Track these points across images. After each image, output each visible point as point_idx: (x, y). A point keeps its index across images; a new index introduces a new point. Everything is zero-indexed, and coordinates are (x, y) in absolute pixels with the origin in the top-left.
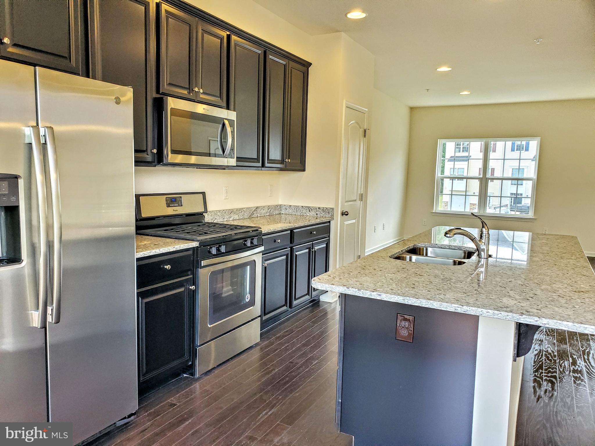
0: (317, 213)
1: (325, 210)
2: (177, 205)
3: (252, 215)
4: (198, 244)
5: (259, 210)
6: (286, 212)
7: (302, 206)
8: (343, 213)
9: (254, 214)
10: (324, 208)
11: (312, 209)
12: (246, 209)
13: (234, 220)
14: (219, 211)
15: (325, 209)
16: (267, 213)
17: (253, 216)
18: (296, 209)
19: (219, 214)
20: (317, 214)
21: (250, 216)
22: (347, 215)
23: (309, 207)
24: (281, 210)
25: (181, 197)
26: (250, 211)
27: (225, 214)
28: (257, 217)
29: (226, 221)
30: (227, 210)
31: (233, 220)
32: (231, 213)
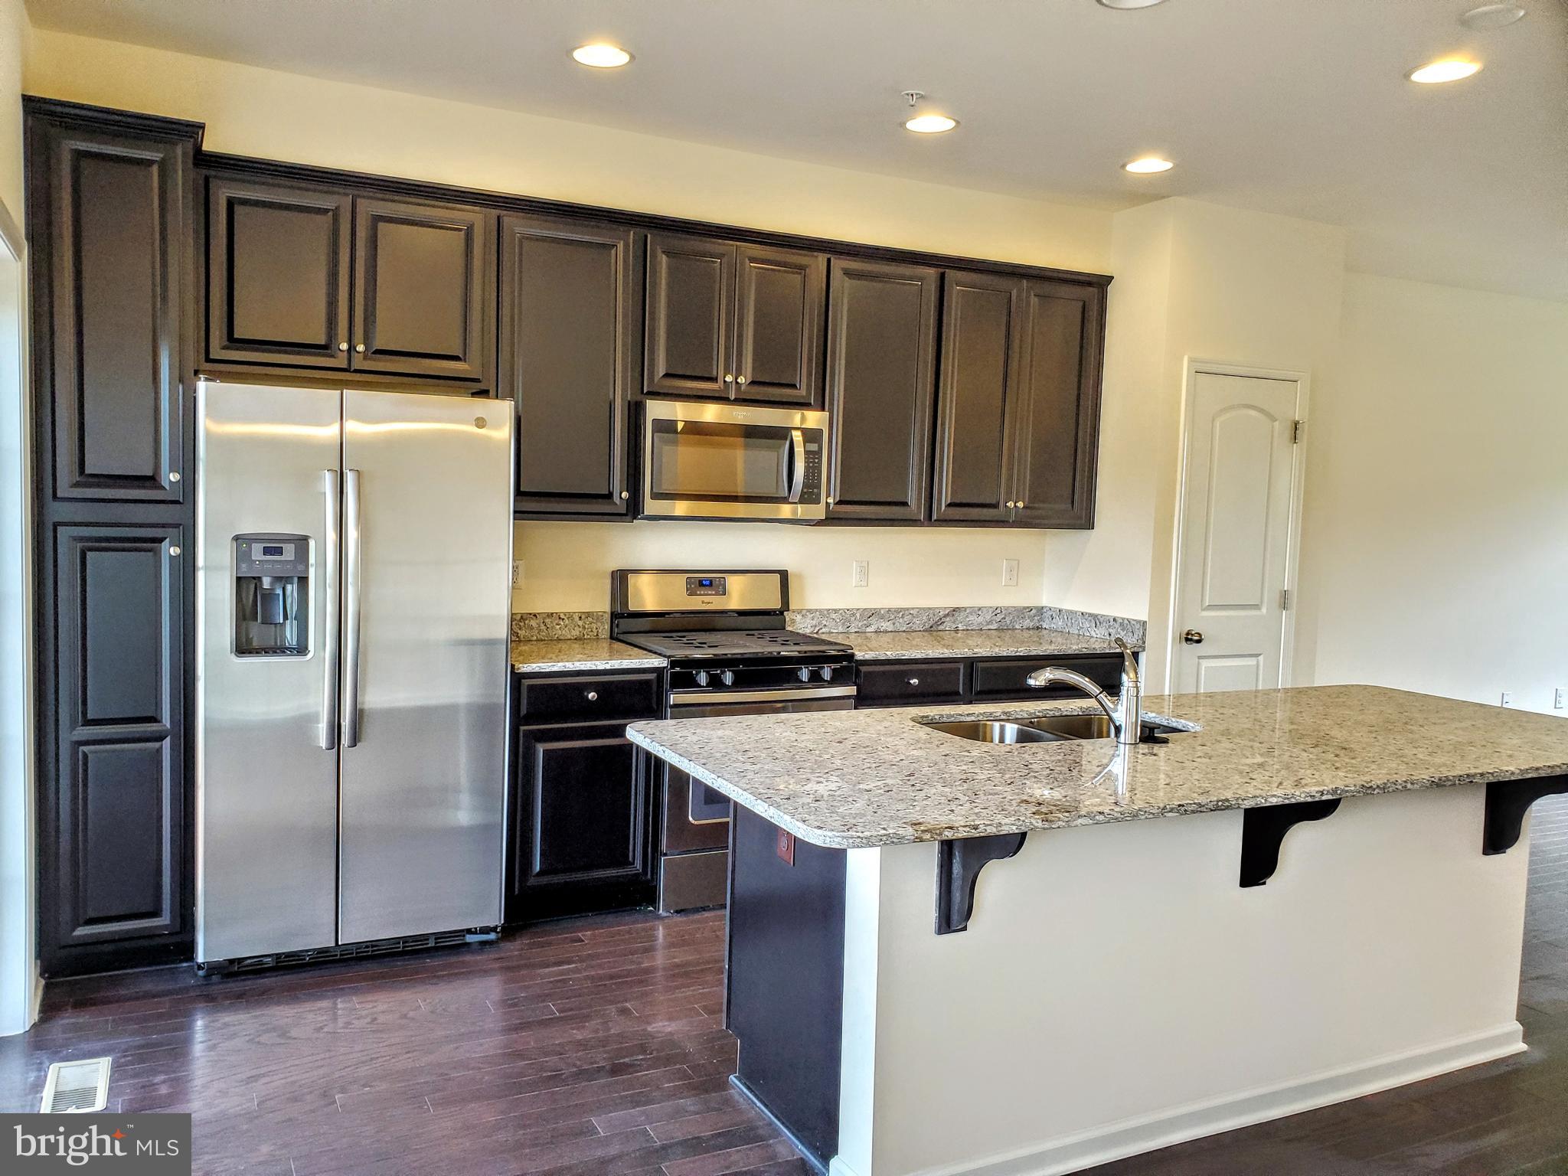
0: (1111, 630)
1: (1125, 625)
2: (714, 592)
3: (938, 625)
4: (666, 662)
5: (961, 616)
6: (1053, 625)
7: (1083, 611)
8: (1189, 637)
9: (944, 622)
10: (1123, 619)
11: (1102, 620)
12: (918, 610)
13: (881, 632)
14: (836, 611)
15: (1126, 622)
16: (990, 622)
17: (941, 627)
18: (1071, 619)
19: (834, 616)
20: (1110, 635)
21: (931, 627)
22: (1199, 641)
23: (1094, 617)
24: (1042, 620)
25: (724, 578)
26: (931, 616)
27: (853, 619)
28: (957, 630)
29: (856, 632)
30: (858, 609)
31: (876, 632)
32: (871, 616)
